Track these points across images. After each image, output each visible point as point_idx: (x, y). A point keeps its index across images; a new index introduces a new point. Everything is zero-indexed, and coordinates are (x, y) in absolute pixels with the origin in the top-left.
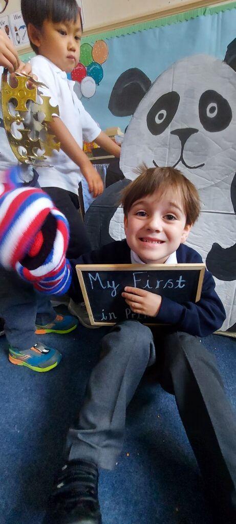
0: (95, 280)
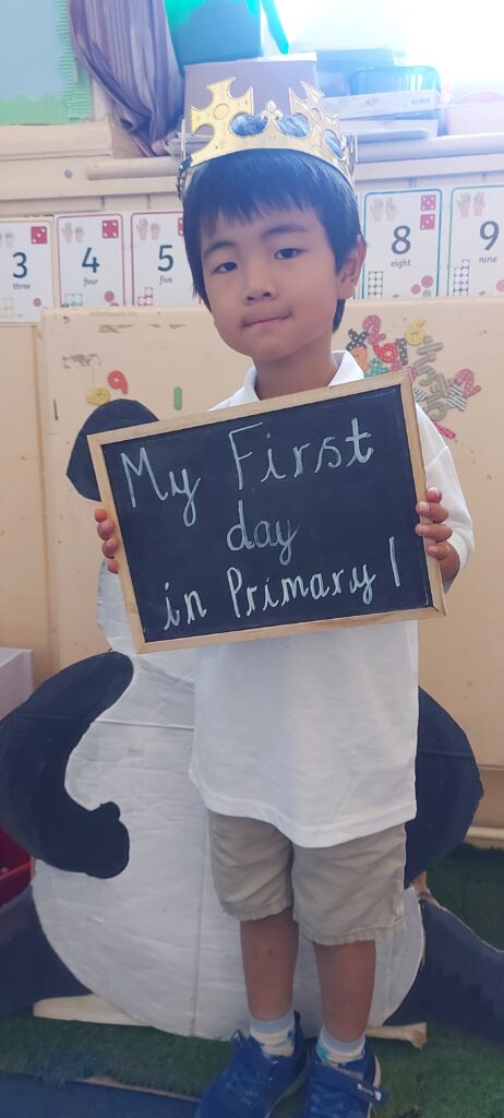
0: (139, 473)
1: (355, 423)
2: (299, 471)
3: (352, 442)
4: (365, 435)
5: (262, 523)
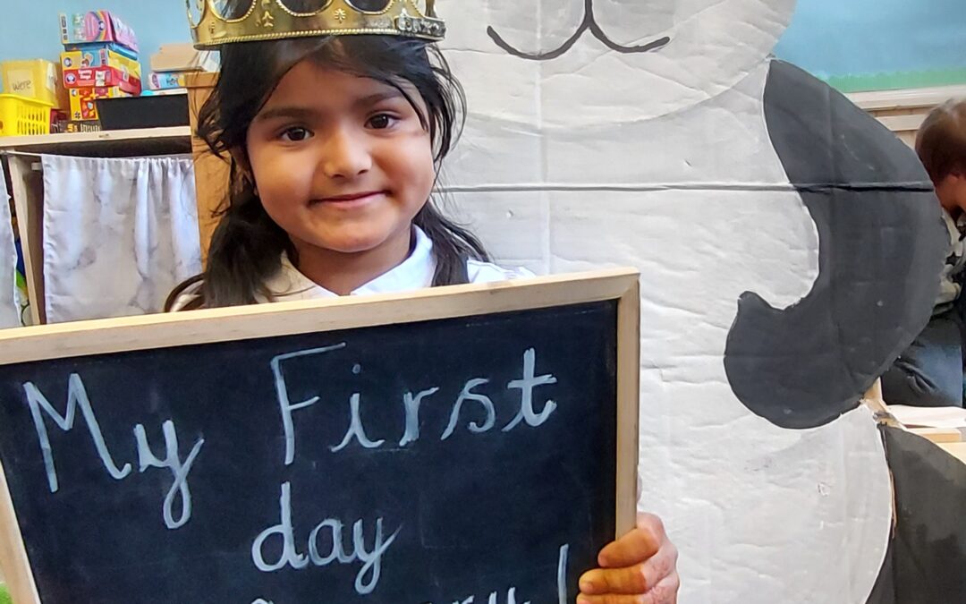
0: (66, 424)
1: (530, 357)
2: (409, 437)
3: (519, 392)
4: (546, 379)
5: (326, 522)
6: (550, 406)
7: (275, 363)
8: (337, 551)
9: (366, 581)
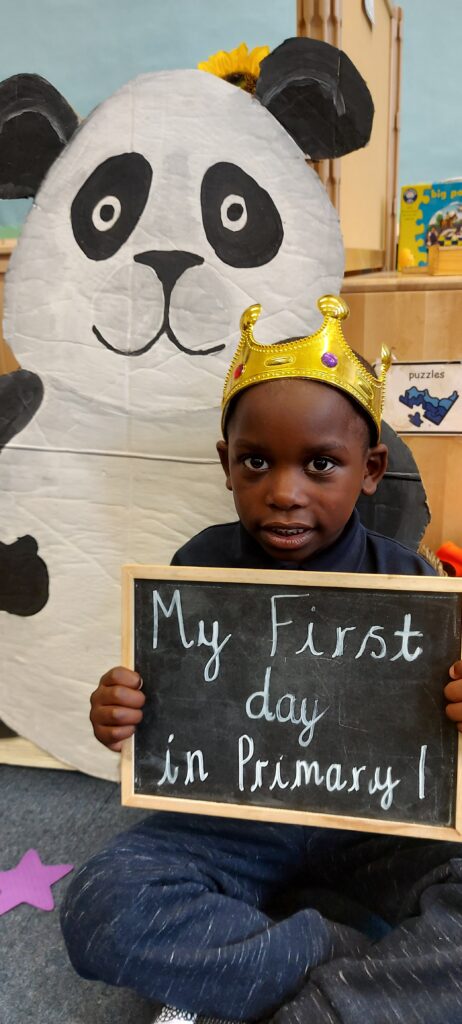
0: (168, 614)
1: (408, 619)
2: (338, 651)
3: (400, 638)
4: (416, 633)
5: (288, 696)
6: (418, 651)
7: (273, 599)
8: (291, 715)
9: (305, 739)
